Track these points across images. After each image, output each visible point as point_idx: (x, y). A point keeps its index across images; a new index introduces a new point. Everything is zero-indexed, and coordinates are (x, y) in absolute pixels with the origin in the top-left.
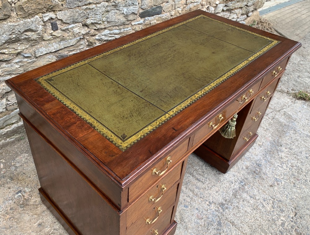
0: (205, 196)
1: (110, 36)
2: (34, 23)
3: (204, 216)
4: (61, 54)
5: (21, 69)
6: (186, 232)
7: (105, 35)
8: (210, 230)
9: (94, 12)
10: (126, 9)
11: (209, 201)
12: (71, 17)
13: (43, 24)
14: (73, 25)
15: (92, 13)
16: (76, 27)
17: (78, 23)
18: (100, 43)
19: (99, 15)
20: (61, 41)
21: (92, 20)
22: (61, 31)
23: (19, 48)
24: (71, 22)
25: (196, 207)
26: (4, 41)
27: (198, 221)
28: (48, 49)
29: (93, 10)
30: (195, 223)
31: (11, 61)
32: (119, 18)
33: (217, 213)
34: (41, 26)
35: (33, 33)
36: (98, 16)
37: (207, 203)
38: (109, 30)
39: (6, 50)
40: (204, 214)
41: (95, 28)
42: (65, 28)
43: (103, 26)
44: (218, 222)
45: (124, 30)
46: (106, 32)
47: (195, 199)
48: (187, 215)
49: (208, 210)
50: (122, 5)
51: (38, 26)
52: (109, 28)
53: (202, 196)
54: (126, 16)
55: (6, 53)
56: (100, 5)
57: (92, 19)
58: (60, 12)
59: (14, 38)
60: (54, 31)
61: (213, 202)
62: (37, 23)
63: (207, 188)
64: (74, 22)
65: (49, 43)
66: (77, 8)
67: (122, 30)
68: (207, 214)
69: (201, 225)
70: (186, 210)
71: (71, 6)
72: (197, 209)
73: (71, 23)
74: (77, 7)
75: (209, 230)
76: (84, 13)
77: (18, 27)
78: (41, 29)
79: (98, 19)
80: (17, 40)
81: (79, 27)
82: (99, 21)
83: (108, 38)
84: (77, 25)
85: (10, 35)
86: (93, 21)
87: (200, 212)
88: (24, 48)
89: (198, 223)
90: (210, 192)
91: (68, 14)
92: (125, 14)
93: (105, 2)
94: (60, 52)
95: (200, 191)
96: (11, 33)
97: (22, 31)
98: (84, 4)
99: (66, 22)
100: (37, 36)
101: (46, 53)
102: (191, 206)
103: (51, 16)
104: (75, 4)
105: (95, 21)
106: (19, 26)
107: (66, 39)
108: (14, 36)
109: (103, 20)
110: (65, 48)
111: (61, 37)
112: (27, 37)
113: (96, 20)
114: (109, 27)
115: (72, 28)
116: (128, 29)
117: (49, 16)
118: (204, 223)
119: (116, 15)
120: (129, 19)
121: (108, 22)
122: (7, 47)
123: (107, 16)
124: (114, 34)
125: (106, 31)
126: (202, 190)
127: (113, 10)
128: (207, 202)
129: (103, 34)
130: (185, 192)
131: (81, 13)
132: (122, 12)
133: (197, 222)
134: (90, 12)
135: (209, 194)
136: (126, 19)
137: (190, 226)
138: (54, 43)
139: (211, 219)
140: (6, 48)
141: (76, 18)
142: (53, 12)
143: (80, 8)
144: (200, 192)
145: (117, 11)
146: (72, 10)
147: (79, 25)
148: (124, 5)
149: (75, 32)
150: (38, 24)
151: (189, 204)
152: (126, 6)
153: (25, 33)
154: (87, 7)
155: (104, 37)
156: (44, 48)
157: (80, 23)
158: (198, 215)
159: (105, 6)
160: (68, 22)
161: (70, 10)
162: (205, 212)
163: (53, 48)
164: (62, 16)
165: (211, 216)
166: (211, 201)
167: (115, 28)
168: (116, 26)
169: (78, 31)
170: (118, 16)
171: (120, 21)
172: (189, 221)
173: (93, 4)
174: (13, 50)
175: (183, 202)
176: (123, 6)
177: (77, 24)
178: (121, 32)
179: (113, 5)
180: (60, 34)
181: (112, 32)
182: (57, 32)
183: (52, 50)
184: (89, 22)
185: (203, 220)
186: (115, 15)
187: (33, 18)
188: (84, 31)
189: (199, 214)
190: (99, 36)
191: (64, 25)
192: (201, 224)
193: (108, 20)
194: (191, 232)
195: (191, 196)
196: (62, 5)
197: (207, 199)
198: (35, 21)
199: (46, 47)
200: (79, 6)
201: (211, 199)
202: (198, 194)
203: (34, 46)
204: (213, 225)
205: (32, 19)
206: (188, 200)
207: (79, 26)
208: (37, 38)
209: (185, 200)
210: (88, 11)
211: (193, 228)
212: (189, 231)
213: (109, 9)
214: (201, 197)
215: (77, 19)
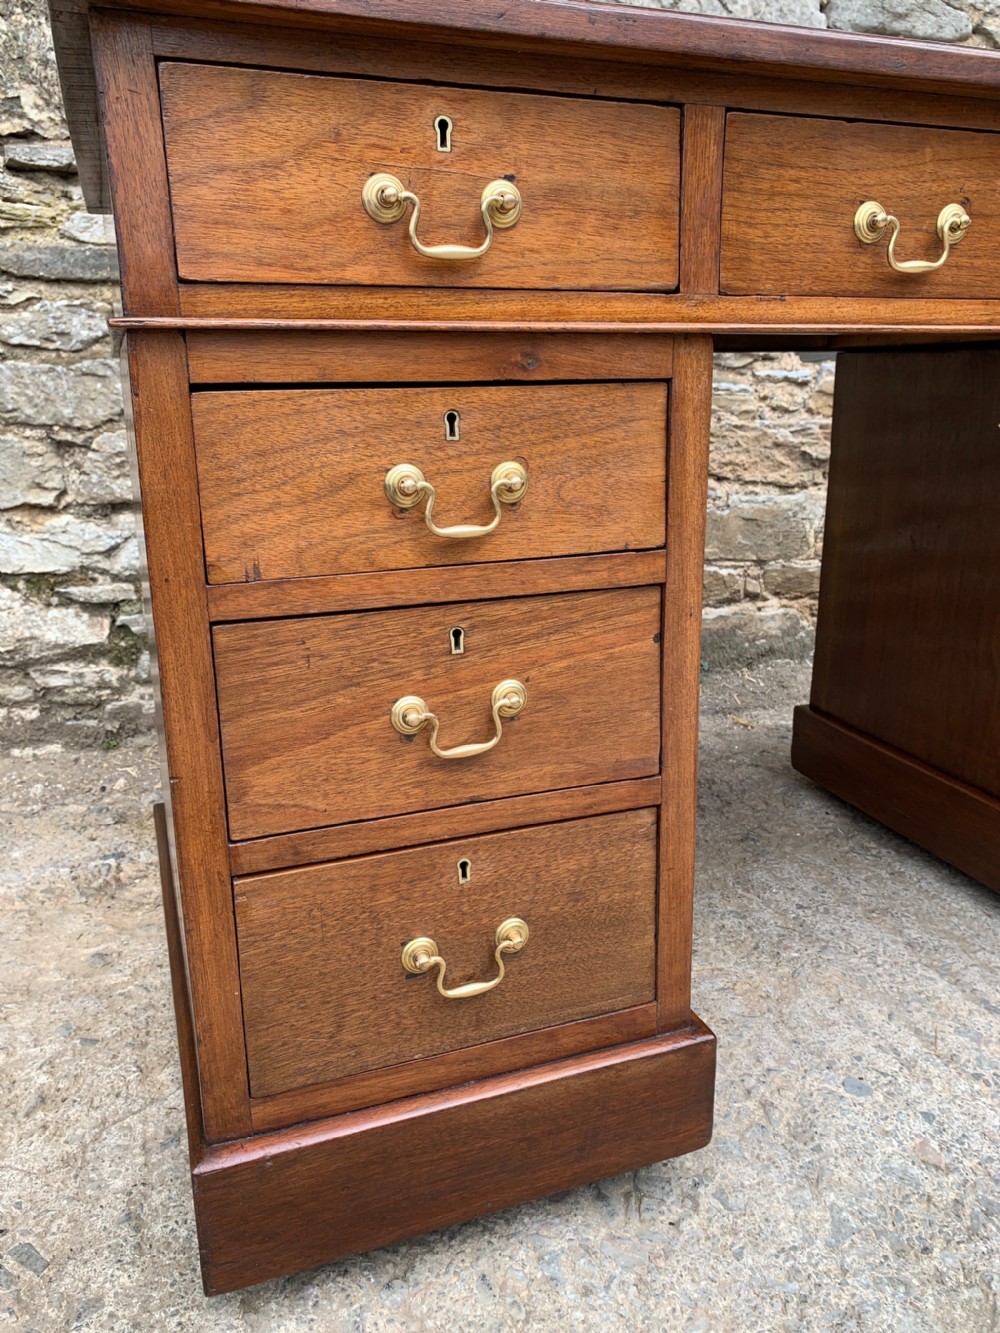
3: (967, 1163)
6: (806, 1194)
25: (922, 1108)
27: (915, 1171)
30: (888, 1171)
40: (969, 1154)
47: (934, 1072)
48: (846, 1122)
53: (987, 1074)
69: (928, 1197)
70: (848, 1101)
72: (928, 1117)
87: (947, 1138)
89: (907, 1180)
95: (978, 1050)
102: (889, 1094)
118: (952, 1196)
133: (905, 1172)
137: (845, 1175)
144: (976, 1054)
151: (884, 1080)
158: (924, 1143)
172: (848, 1153)
175: (846, 1062)
185: (953, 1178)
189: (934, 1144)
192: (928, 1190)
194: (841, 1204)
195: (907, 1052)
202: (964, 1057)
206: (885, 1063)
209: (858, 1059)
211: (862, 1193)
212: (831, 1197)
214: (977, 1077)
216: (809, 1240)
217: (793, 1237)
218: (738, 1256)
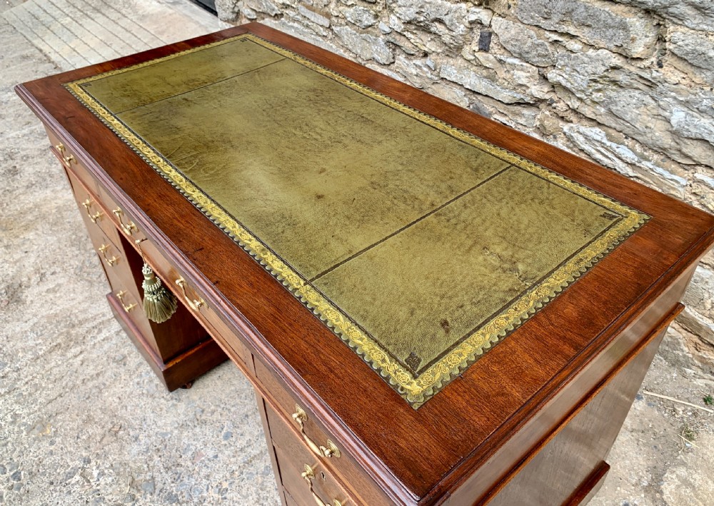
0: (242, 484)
1: (599, 148)
2: (452, 14)
3: (196, 468)
4: (480, 105)
5: (418, 80)
6: (176, 425)
7: (586, 137)
8: (164, 474)
9: (573, 62)
10: (683, 114)
11: (229, 489)
12: (517, 40)
13: (467, 25)
14: (517, 61)
15: (567, 61)
16: (522, 70)
17: (528, 62)
18: (568, 147)
19: (581, 76)
20: (486, 77)
21: (561, 78)
22: (494, 60)
23: (427, 46)
24: (515, 52)
25: (220, 455)
26: (408, 19)
27: (190, 453)
28: (461, 76)
29: (573, 55)
30: (189, 445)
31: (412, 57)
32: (649, 125)
33: (196, 500)
34: (462, 26)
35: (447, 31)
36: (579, 78)
37: (225, 485)
38: (607, 135)
39: (412, 36)
40: (200, 468)
41: (569, 103)
42: (502, 58)
43: (588, 111)
44: (176, 495)
45: (651, 167)
46: (596, 133)
47: (239, 459)
48: (208, 433)
49: (208, 480)
50: (673, 94)
51: (457, 24)
52: (610, 131)
53: (244, 476)
54: (676, 134)
55: (412, 41)
56: (595, 54)
57: (564, 75)
58: (500, 18)
59: (421, 22)
60: (480, 50)
61: (225, 498)
62: (456, 15)
63: (264, 494)
64: (521, 56)
65: (468, 68)
66: (536, 29)
67: (646, 165)
68: (199, 474)
69: (181, 457)
70: (219, 434)
71: (522, 18)
72: (216, 457)
73: (516, 55)
74: (537, 26)
75: (167, 472)
76: (547, 50)
77: (428, 5)
78: (461, 32)
79: (576, 85)
80: (426, 29)
81: (528, 74)
82: (578, 90)
83: (593, 151)
84: (527, 67)
85: (417, 13)
86: (564, 83)
87: (207, 462)
88: (433, 49)
89: (186, 450)
90: (250, 498)
91: (513, 32)
92: (672, 127)
93: (614, 55)
94: (480, 97)
95: (257, 473)
96: (418, 11)
97: (432, 17)
98: (552, 28)
99: (504, 45)
100: (451, 41)
101: (454, 80)
102: (225, 445)
103: (481, 17)
104: (532, 18)
105: (569, 85)
106: (431, 6)
107: (497, 81)
108: (422, 19)
109: (593, 96)
110: (486, 96)
111: (490, 70)
112: (437, 32)
113: (572, 84)
114: (610, 127)
115: (511, 65)
116: (667, 175)
117: (479, 15)
118: (183, 464)
119: (643, 109)
120: (684, 150)
121: (611, 112)
122: (415, 32)
123: (613, 94)
124: (616, 156)
125: (597, 130)
126: (260, 480)
127: (637, 92)
128: (228, 483)
129: (582, 129)
130: (260, 439)
131: (538, 45)
132: (667, 114)
133: (189, 450)
134: (563, 56)
135: (248, 496)
136: (673, 144)
137: (185, 434)
138: (472, 73)
139: (187, 481)
140: (413, 34)
141: (526, 49)
142: (490, 12)
143: (541, 32)
144: (255, 473)
145: (653, 102)
146: (522, 26)
147: (530, 70)
148: (681, 99)
149: (515, 77)
150: (457, 19)
151: (232, 443)
152: (686, 104)
153: (437, 24)
154: (560, 39)
155: (581, 139)
156: (455, 69)
157: (535, 68)
158: (203, 456)
159: (607, 65)
160: (509, 47)
161: (520, 24)
162: (204, 471)
163: (469, 80)
164: (500, 27)
165: (193, 483)
166: (227, 495)
167: (629, 142)
168: (637, 141)
169: (524, 81)
170: (648, 115)
171: (649, 135)
172: (194, 435)
173: (579, 42)
174: (420, 41)
175: (239, 431)
176: (675, 98)
177: (525, 64)
178: (638, 164)
179: (641, 77)
180: (490, 64)
181: (609, 144)
182: (484, 54)
183: (466, 83)
184: (552, 75)
185: (189, 464)
186: (641, 110)
187: (455, 5)
188: (538, 91)
189: (203, 458)
190: (572, 127)
191: (503, 50)
192: (183, 457)
193: (614, 108)
194: (174, 434)
195: (249, 450)
196: (509, 7)
197: (234, 486)
198: (455, 12)
199: (460, 69)
200: (539, 27)
201: (231, 495)
202: (252, 468)
203: (447, 55)
204: (173, 482)
205: (452, 6)
206: (242, 443)
207: (529, 72)
208: (452, 44)
209: (242, 435)
210: (561, 51)
211: (179, 439)
212: (176, 431)
213: (620, 77)
215: (527, 53)
216: (159, 427)
217: (159, 423)
218: (153, 412)
